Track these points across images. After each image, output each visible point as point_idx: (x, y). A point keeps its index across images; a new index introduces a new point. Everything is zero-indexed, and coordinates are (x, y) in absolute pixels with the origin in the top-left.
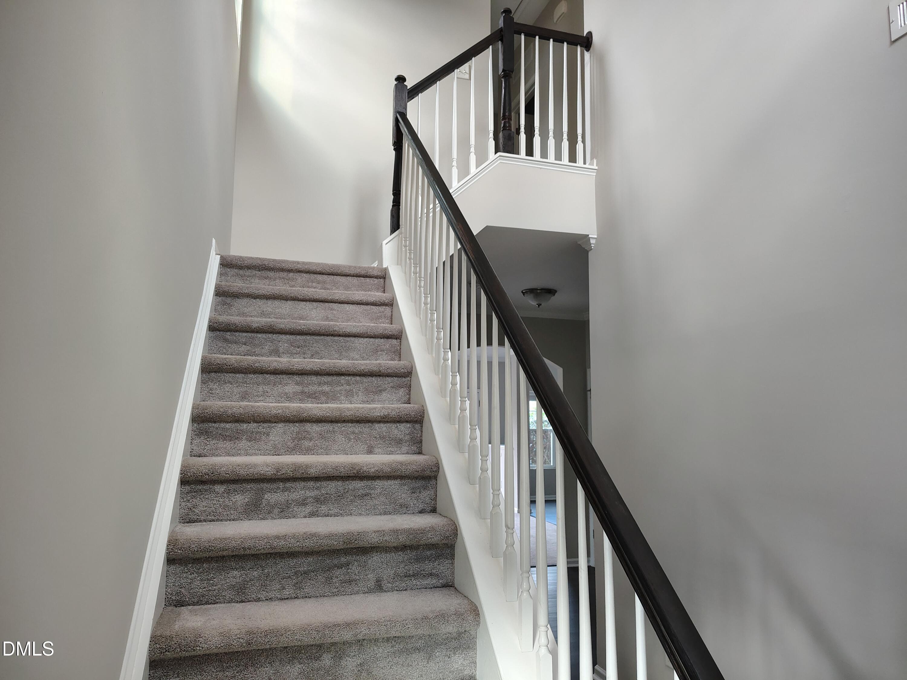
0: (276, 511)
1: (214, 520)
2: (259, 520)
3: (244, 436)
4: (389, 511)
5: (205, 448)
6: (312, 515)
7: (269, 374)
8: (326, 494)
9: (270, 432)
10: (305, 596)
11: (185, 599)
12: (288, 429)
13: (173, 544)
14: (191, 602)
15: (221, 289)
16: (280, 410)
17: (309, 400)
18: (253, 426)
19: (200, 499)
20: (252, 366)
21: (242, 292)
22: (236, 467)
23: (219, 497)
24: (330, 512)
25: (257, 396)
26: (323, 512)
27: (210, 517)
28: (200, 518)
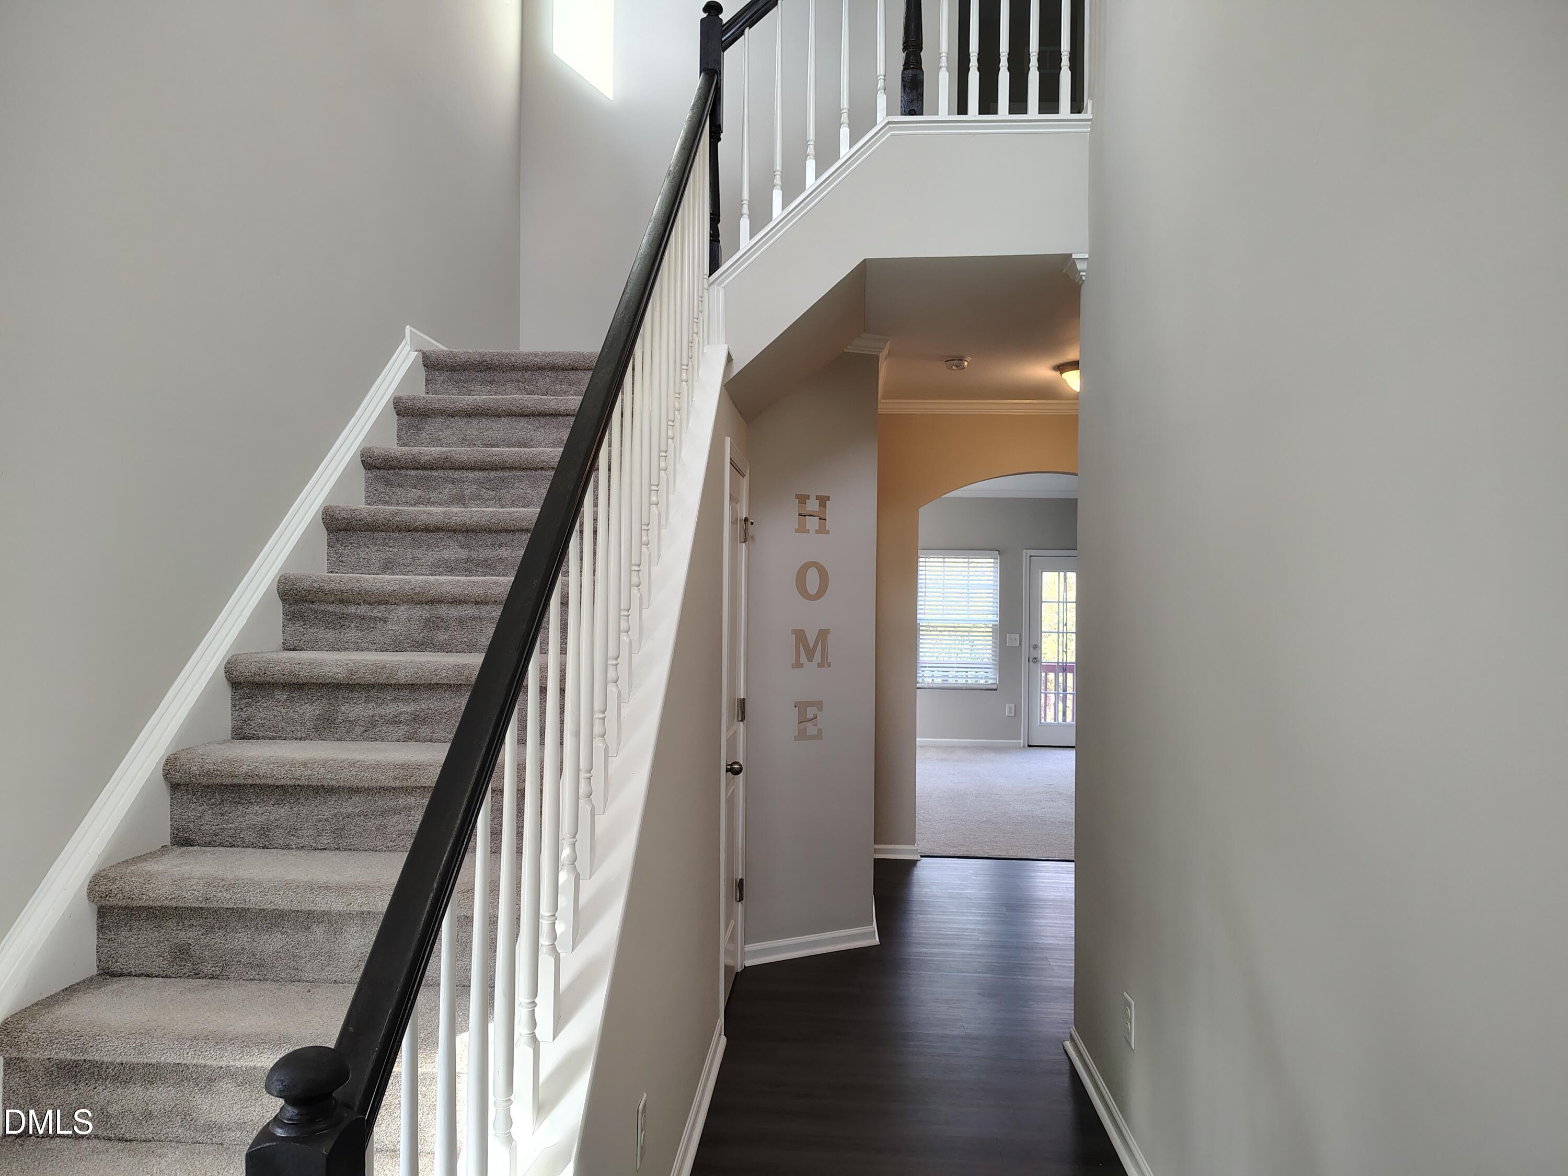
0: (358, 730)
1: (274, 738)
2: (334, 740)
3: (353, 622)
4: (522, 738)
5: (302, 639)
6: (408, 738)
7: (419, 531)
8: (427, 709)
9: (388, 618)
10: (349, 848)
11: (194, 838)
12: (414, 613)
13: (170, 764)
14: (201, 842)
15: (401, 405)
16: (397, 586)
17: (478, 571)
18: (365, 608)
19: (257, 707)
20: (391, 521)
21: (430, 407)
22: (295, 665)
23: (281, 707)
24: (434, 735)
25: (404, 564)
26: (424, 735)
27: (271, 733)
28: (258, 734)
